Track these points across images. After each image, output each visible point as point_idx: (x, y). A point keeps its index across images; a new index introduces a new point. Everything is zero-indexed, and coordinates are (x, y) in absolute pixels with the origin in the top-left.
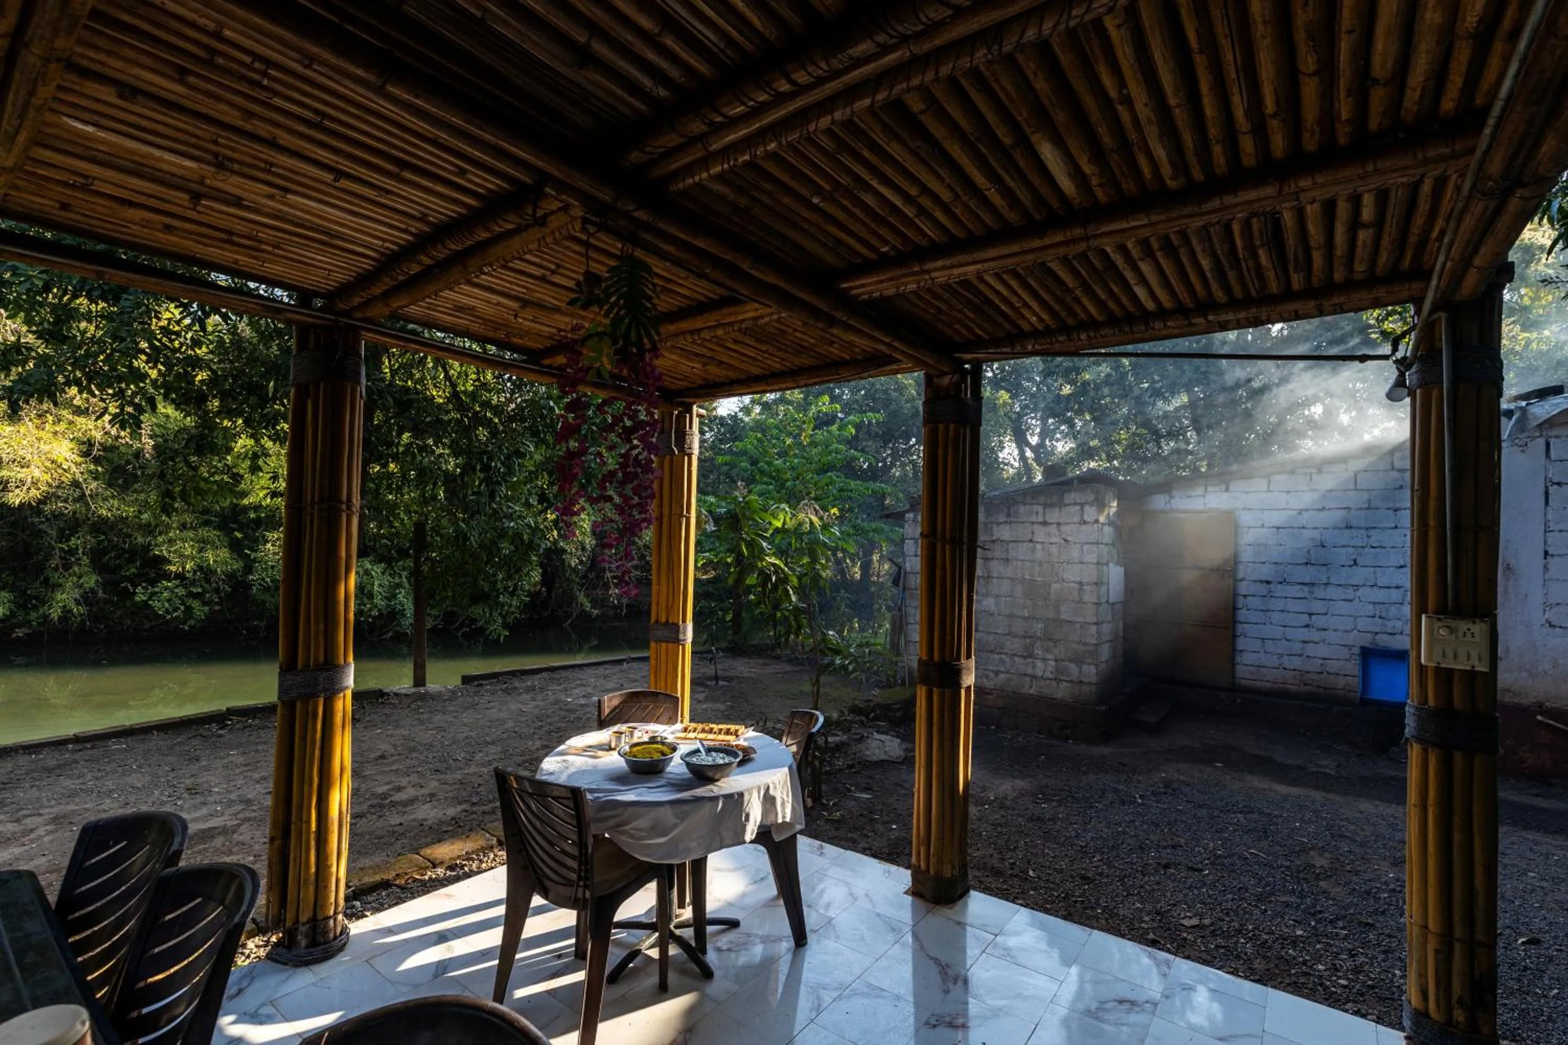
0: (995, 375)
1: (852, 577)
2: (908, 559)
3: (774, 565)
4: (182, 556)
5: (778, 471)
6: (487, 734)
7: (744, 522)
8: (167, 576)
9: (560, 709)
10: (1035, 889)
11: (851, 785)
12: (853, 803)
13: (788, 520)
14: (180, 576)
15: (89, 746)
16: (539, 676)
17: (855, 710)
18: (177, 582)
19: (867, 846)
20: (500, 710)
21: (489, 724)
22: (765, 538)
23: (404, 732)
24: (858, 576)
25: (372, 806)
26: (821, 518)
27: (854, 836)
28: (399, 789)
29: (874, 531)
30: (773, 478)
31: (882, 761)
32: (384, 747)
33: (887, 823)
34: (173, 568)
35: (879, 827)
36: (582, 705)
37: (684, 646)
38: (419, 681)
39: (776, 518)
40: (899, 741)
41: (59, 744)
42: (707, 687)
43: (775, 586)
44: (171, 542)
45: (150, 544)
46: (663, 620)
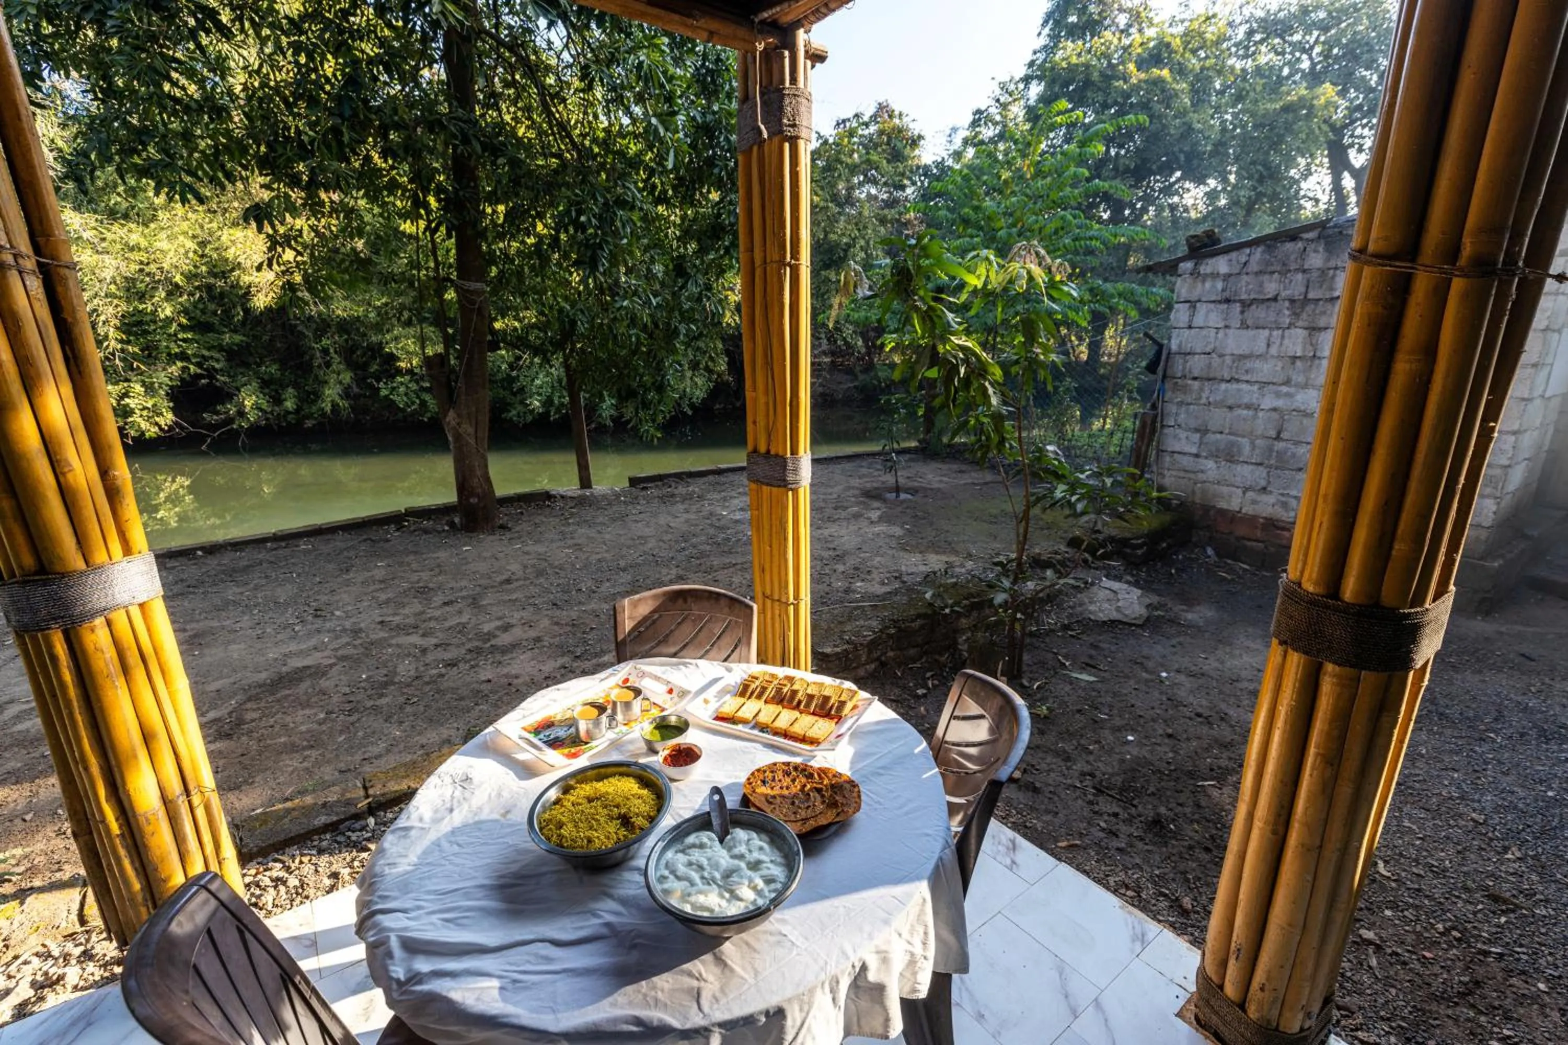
0: (1313, 65)
1: (1077, 357)
2: (1175, 333)
3: (963, 349)
4: (408, 353)
5: (989, 219)
6: (622, 557)
7: (919, 282)
8: (399, 372)
9: (711, 525)
10: (1394, 906)
11: (1066, 657)
12: (1068, 688)
13: (992, 275)
14: (410, 372)
15: (283, 544)
16: (705, 479)
17: (1074, 543)
18: (407, 378)
19: (1087, 768)
20: (648, 525)
21: (630, 542)
22: (952, 308)
23: (541, 549)
24: (1084, 357)
25: (470, 651)
26: (1049, 270)
27: (1069, 747)
28: (506, 628)
29: (1120, 295)
30: (981, 228)
31: (1113, 622)
32: (515, 567)
33: (1119, 730)
34: (403, 365)
35: (1107, 736)
36: (737, 521)
37: (795, 492)
38: (585, 482)
39: (971, 271)
40: (1139, 592)
41: (259, 542)
42: (885, 501)
43: (966, 382)
44: (396, 339)
45: (381, 343)
46: (762, 449)
